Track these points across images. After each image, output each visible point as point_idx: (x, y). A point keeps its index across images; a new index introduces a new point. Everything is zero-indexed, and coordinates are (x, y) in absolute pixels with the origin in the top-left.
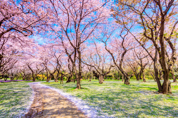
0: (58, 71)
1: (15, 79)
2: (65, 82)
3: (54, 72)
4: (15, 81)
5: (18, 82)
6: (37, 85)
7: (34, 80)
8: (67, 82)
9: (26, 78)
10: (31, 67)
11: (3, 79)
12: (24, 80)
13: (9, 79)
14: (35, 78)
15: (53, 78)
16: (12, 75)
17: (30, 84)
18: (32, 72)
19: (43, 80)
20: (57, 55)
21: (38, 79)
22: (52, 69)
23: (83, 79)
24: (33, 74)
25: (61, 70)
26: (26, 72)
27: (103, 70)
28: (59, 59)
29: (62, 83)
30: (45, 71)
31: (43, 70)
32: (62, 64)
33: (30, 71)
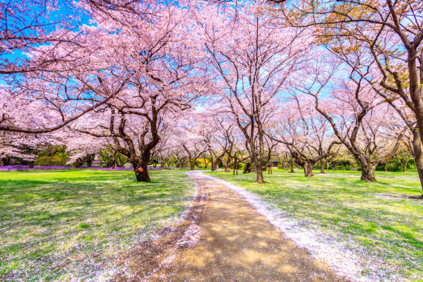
0: (229, 154)
1: (166, 165)
2: (241, 171)
3: (223, 155)
4: (166, 169)
5: (169, 169)
6: (197, 174)
7: (192, 168)
8: (244, 173)
9: (181, 164)
10: (187, 146)
11: (152, 165)
12: (178, 166)
13: (159, 165)
14: (194, 164)
15: (221, 166)
16: (162, 160)
17: (188, 172)
18: (188, 155)
19: (206, 167)
20: (226, 125)
21: (198, 166)
22: (218, 149)
23: (280, 168)
24: (190, 157)
25: (234, 150)
26: (181, 155)
27: (321, 149)
28: (229, 131)
29: (235, 173)
30: (208, 153)
31: (205, 151)
32: (236, 140)
33: (186, 152)
